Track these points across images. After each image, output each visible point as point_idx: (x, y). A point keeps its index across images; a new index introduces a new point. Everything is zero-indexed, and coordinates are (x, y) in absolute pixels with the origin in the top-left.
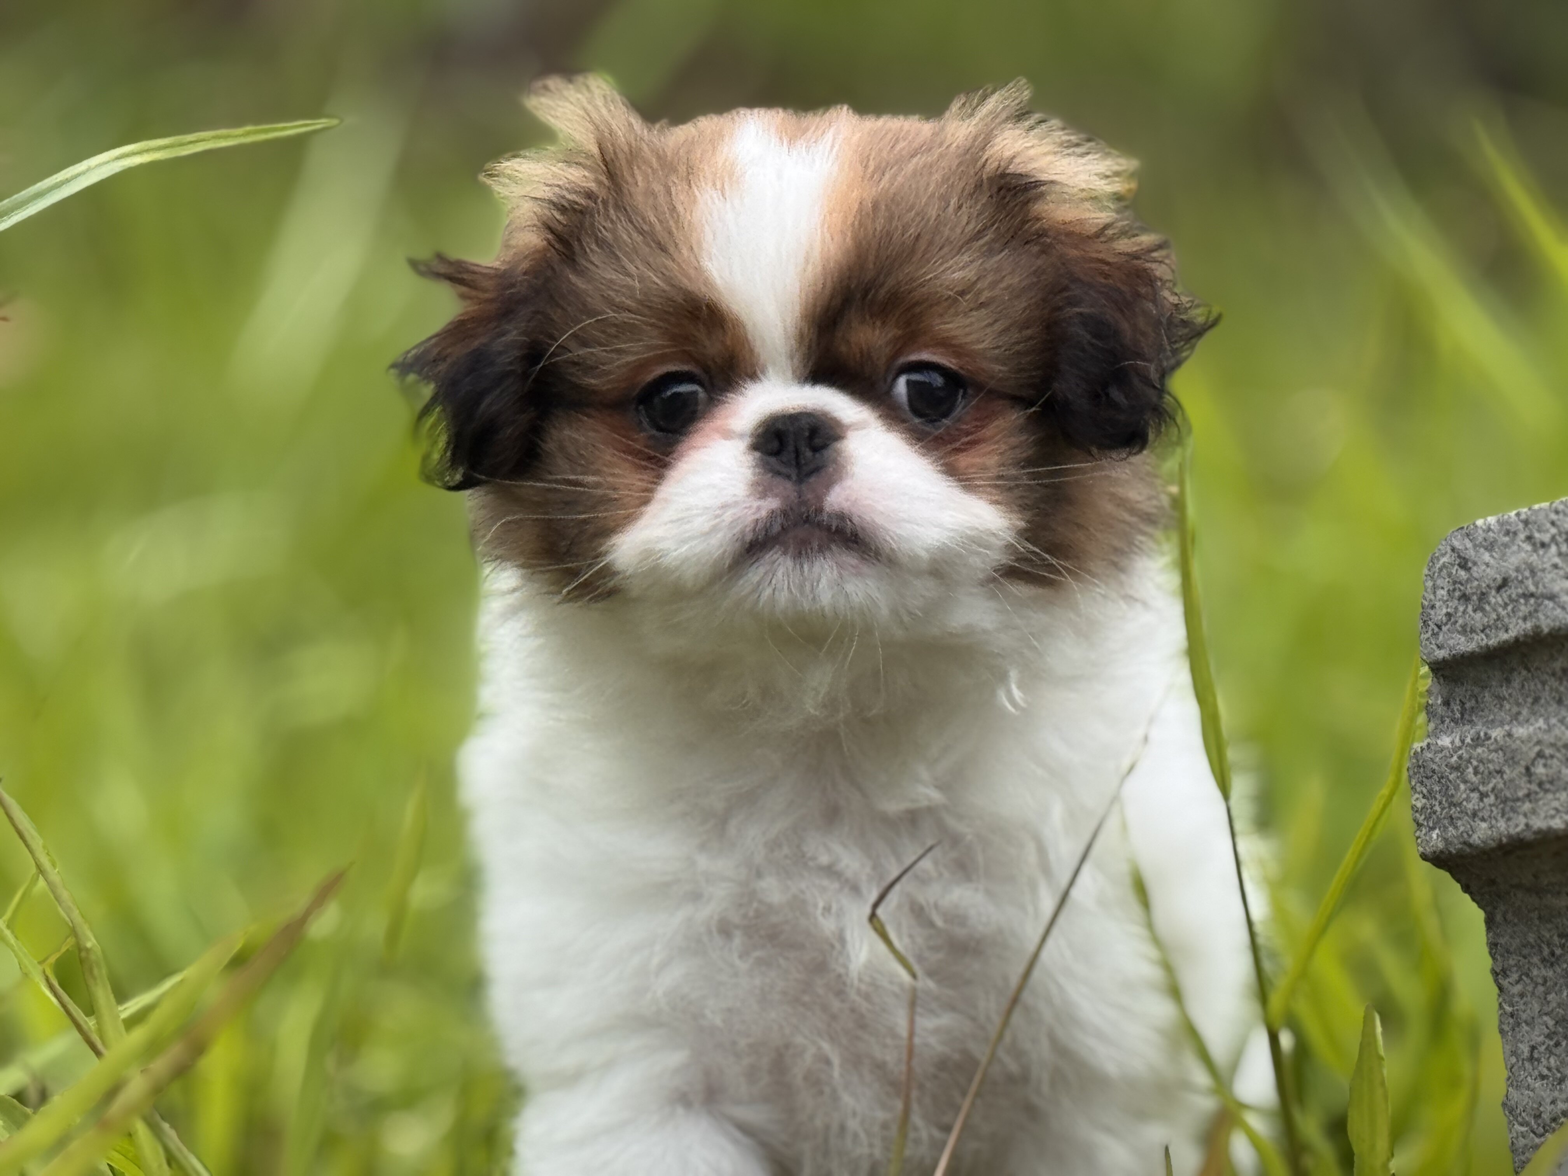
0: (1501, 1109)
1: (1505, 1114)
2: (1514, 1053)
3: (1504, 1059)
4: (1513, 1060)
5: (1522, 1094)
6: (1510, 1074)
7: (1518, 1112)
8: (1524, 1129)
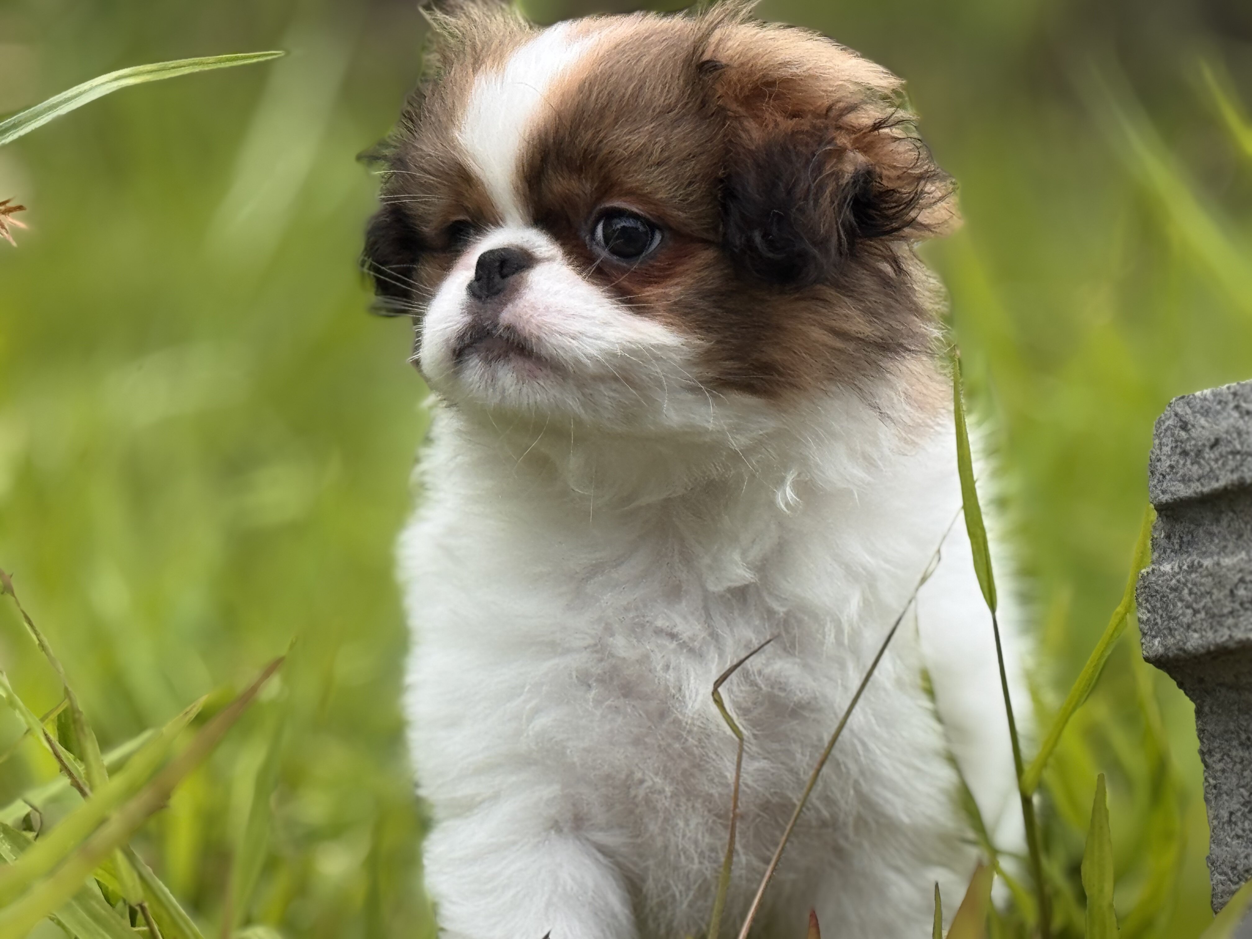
0: (1205, 861)
1: (1208, 866)
2: (1216, 817)
3: (1209, 821)
4: (1215, 822)
5: (1222, 850)
6: (1213, 834)
7: (1218, 864)
8: (1223, 878)
